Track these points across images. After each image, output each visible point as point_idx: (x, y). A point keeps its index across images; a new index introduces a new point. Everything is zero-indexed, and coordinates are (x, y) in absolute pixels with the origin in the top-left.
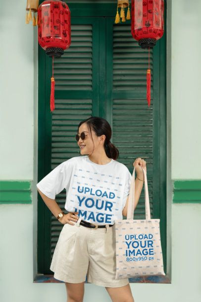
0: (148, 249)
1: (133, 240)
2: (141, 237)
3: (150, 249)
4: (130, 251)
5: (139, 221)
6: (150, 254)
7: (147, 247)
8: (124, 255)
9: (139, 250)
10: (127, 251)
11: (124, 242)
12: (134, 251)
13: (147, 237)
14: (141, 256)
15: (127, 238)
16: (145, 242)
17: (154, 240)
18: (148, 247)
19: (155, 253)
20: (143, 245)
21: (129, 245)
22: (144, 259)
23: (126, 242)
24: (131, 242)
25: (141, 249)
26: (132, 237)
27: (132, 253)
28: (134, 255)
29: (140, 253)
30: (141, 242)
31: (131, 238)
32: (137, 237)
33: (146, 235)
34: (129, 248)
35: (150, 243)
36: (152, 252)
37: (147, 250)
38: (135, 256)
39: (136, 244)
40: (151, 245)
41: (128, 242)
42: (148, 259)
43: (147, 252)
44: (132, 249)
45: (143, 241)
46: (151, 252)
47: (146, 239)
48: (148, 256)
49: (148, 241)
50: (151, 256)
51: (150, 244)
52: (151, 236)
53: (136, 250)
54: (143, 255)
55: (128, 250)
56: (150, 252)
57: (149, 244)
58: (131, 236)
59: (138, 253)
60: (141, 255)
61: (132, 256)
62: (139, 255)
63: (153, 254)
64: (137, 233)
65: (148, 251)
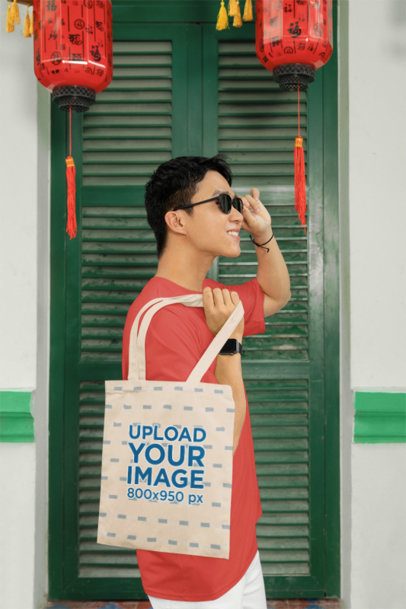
0: (189, 469)
1: (150, 440)
2: (171, 434)
3: (193, 472)
4: (138, 470)
5: (168, 386)
6: (193, 486)
7: (184, 466)
8: (122, 479)
9: (163, 471)
10: (130, 468)
11: (124, 443)
12: (149, 471)
13: (188, 437)
14: (168, 490)
15: (135, 434)
16: (182, 448)
17: (210, 447)
18: (190, 464)
19: (208, 484)
20: (176, 457)
21: (136, 453)
22: (175, 499)
23: (132, 445)
24: (142, 446)
25: (170, 470)
26: (147, 430)
27: (143, 477)
28: (149, 484)
29: (166, 481)
30: (170, 447)
31: (145, 434)
32: (161, 434)
33: (185, 430)
34: (136, 461)
35: (196, 453)
36: (200, 479)
37: (184, 472)
38: (152, 487)
39: (155, 454)
40: (198, 459)
41: (137, 444)
42: (186, 499)
43: (185, 479)
44: (144, 465)
45: (177, 445)
46: (195, 481)
47: (185, 441)
48: (187, 490)
49: (192, 449)
50: (197, 492)
51: (196, 456)
52: (200, 435)
53: (156, 470)
54: (173, 487)
55: (134, 466)
56: (194, 479)
57: (191, 458)
58: (145, 428)
59: (158, 480)
60: (168, 485)
61: (143, 485)
62: (162, 486)
63: (201, 487)
64: (162, 421)
65: (188, 476)
